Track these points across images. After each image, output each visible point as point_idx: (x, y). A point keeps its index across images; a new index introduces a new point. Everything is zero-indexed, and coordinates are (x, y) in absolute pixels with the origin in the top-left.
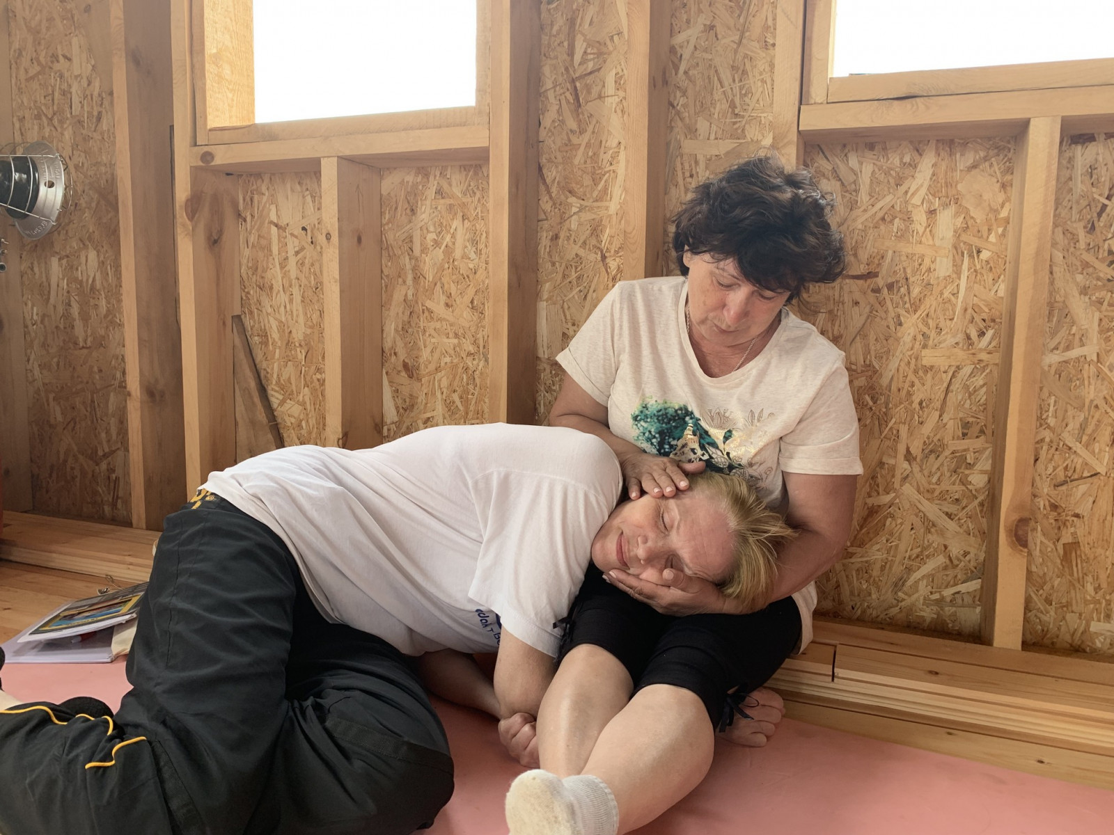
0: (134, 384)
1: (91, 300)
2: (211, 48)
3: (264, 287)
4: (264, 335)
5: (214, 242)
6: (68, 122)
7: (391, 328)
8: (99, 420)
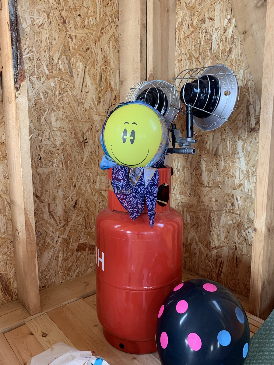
1: (214, 160)
6: (208, 58)
8: (213, 227)
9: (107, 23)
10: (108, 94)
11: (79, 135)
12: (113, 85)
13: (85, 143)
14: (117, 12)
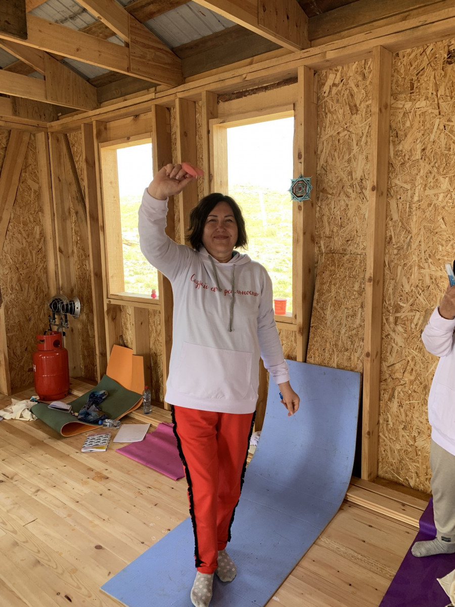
0: (97, 352)
2: (110, 275)
3: (127, 329)
4: (127, 340)
5: (114, 319)
7: (151, 343)
9: (39, 262)
10: (42, 295)
11: (27, 316)
12: (44, 290)
13: (30, 320)
14: (45, 255)
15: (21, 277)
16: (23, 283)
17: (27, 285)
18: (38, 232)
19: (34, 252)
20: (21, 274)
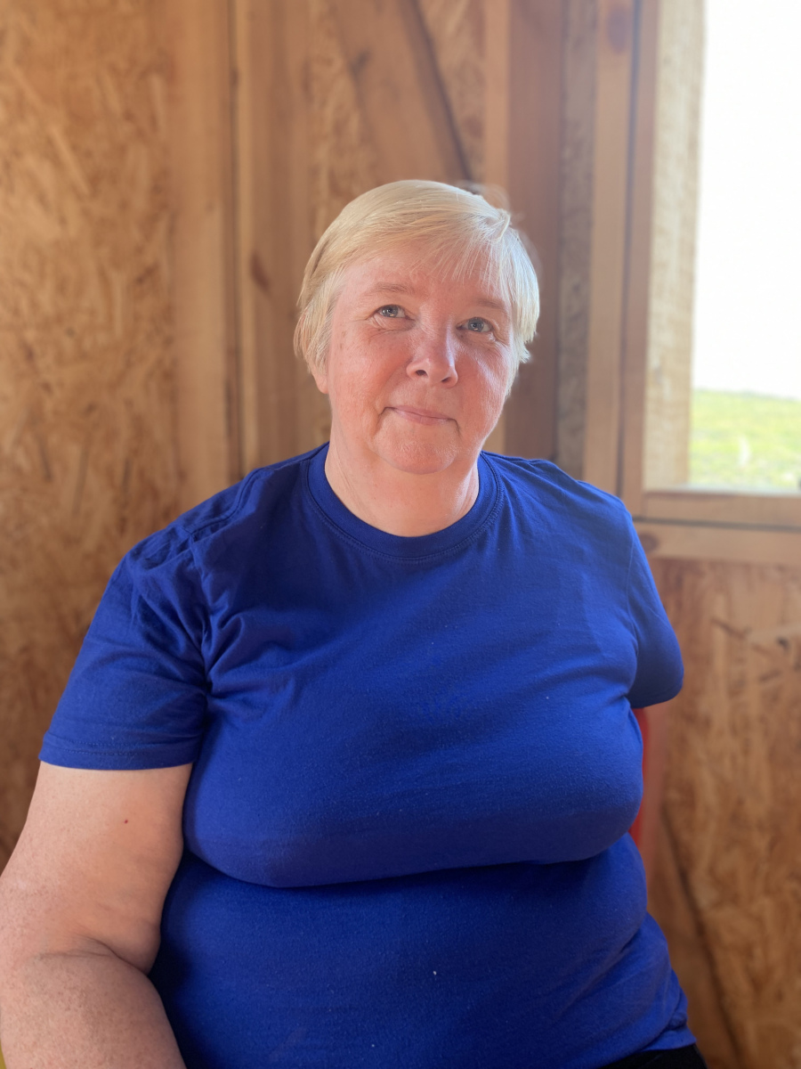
15: (49, 405)
16: (53, 440)
17: (73, 452)
18: (144, 180)
19: (119, 280)
20: (47, 387)
